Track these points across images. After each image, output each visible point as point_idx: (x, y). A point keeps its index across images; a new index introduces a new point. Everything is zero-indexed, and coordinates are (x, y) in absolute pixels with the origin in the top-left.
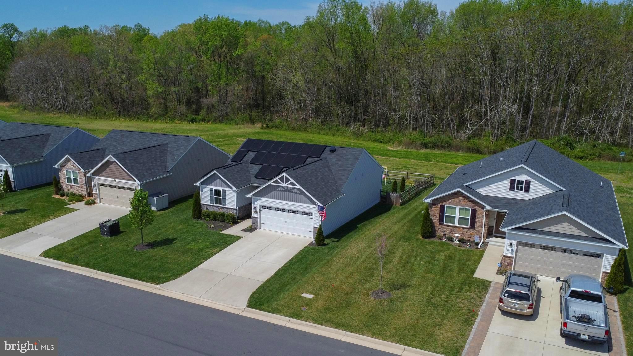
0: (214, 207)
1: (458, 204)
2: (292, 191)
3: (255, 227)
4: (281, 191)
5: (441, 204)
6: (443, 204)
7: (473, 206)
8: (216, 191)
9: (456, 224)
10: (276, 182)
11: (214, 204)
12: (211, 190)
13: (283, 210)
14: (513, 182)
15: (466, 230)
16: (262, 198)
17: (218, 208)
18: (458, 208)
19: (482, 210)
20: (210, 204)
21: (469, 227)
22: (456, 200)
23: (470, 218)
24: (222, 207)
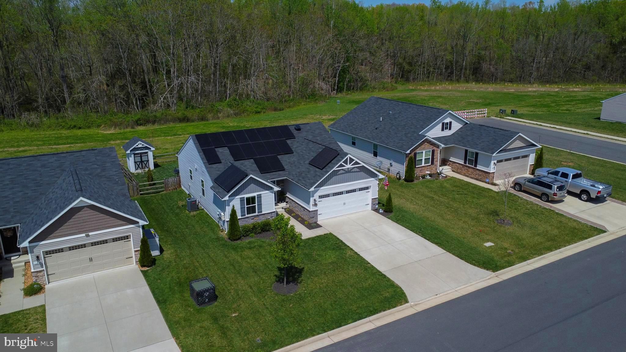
0: (247, 219)
1: (424, 149)
2: (352, 171)
3: (315, 220)
4: (341, 174)
5: (414, 152)
6: (415, 151)
7: (433, 147)
8: (248, 199)
9: (423, 165)
10: (341, 166)
11: (247, 216)
12: (242, 200)
13: (341, 193)
14: (443, 124)
15: (428, 167)
16: (322, 188)
17: (252, 218)
18: (424, 152)
19: (438, 149)
20: (240, 217)
21: (430, 164)
22: (423, 146)
23: (431, 157)
24: (258, 215)
